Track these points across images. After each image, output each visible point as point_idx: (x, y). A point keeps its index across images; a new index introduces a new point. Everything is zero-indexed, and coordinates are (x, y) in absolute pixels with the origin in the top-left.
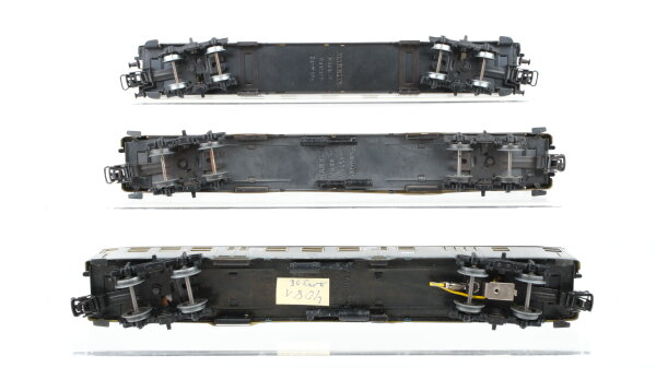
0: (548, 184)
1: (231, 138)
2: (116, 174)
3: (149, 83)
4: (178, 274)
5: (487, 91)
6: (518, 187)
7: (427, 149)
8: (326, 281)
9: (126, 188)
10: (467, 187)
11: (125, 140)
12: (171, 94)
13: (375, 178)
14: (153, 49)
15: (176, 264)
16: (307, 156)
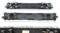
0: (56, 19)
1: (17, 13)
2: (3, 17)
3: (8, 7)
4: (9, 30)
5: (48, 9)
6: (52, 20)
7: (41, 15)
8: (29, 31)
9: (4, 19)
10: (46, 20)
11: (4, 13)
12: (11, 9)
13: (35, 18)
14: (9, 3)
15: (9, 28)
16: (26, 16)
